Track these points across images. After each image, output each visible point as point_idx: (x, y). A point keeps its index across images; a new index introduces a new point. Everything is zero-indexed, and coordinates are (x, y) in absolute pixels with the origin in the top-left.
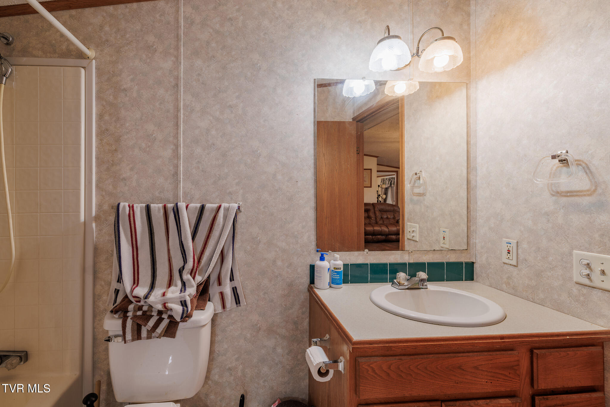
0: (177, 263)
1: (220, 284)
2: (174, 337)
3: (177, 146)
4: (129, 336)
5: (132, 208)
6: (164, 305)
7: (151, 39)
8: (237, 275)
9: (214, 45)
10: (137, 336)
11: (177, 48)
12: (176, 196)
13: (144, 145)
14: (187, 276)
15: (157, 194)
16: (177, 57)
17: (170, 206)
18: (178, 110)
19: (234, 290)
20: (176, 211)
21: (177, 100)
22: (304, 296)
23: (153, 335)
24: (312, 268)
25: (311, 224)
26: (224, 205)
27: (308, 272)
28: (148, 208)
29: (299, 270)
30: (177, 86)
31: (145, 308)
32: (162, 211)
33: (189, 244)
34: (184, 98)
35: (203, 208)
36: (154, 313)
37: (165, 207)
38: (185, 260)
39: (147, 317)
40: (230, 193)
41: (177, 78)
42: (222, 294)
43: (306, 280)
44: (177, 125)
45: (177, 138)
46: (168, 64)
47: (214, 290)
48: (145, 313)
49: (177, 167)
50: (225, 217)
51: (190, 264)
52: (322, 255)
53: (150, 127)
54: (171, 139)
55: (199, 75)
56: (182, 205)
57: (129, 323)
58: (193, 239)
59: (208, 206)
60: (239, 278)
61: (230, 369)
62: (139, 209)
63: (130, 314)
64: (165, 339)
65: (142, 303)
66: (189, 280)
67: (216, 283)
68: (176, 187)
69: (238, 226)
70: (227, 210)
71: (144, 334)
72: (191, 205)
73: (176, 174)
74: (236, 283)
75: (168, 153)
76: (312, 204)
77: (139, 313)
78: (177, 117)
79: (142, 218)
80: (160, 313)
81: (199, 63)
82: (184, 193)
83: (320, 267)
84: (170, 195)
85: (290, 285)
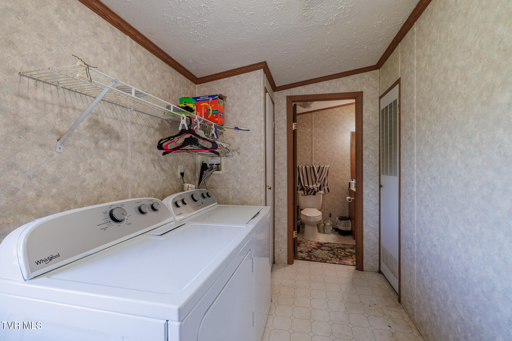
0: (314, 180)
1: (324, 186)
2: (315, 195)
3: (312, 151)
4: (306, 194)
5: (302, 167)
6: (313, 188)
7: (305, 124)
8: (329, 184)
9: (322, 124)
10: (308, 194)
11: (312, 126)
12: (312, 164)
13: (303, 151)
14: (317, 183)
15: (307, 163)
16: (312, 128)
17: (311, 166)
18: (312, 142)
19: (328, 188)
20: (313, 168)
21: (312, 139)
22: (348, 191)
23: (311, 194)
24: (350, 183)
25: (350, 172)
26: (325, 166)
27: (349, 185)
28: (306, 167)
29: (346, 184)
30: (312, 135)
31: (308, 189)
32: (309, 168)
33: (317, 176)
34: (314, 138)
35: (320, 167)
36: (311, 190)
37: (310, 167)
38: (316, 179)
39: (309, 190)
40: (326, 163)
41: (312, 133)
42: (324, 189)
43: (348, 186)
44: (312, 146)
45: (312, 149)
46: (309, 130)
47: (322, 188)
48: (308, 190)
49: (312, 156)
50: (326, 169)
51: (318, 180)
52: (352, 179)
53: (305, 146)
54: (310, 149)
55: (318, 132)
56: (314, 166)
57: (305, 192)
58: (318, 173)
59: (321, 166)
60: (329, 185)
61: (326, 209)
62: (303, 167)
63: (305, 190)
64: (313, 196)
65: (307, 188)
66: (318, 184)
67: (323, 186)
68: (312, 162)
69: (329, 172)
70: (326, 167)
71: (309, 194)
72: (317, 166)
73: (312, 158)
74: (328, 187)
75: (310, 153)
76: (350, 166)
77: (307, 190)
78: (312, 144)
79: (304, 170)
80: (312, 190)
81: (318, 129)
82: (314, 163)
83: (352, 182)
84: (310, 164)
85: (343, 188)
